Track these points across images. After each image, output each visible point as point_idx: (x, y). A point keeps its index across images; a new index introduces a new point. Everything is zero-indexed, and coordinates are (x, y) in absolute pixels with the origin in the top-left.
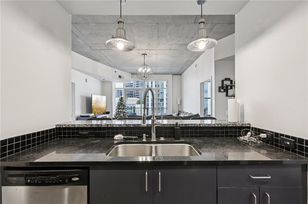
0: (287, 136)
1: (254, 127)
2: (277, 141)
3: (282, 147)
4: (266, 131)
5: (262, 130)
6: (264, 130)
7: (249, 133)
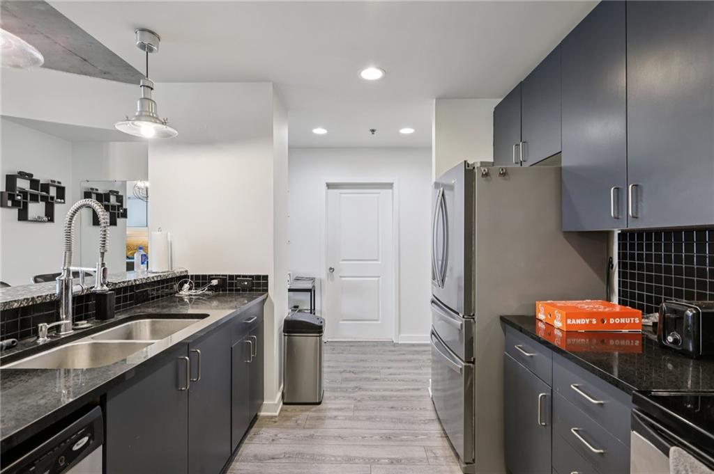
0: (244, 276)
1: (194, 274)
2: (231, 285)
3: (239, 290)
4: (216, 275)
5: (209, 276)
6: (212, 275)
7: (186, 286)
